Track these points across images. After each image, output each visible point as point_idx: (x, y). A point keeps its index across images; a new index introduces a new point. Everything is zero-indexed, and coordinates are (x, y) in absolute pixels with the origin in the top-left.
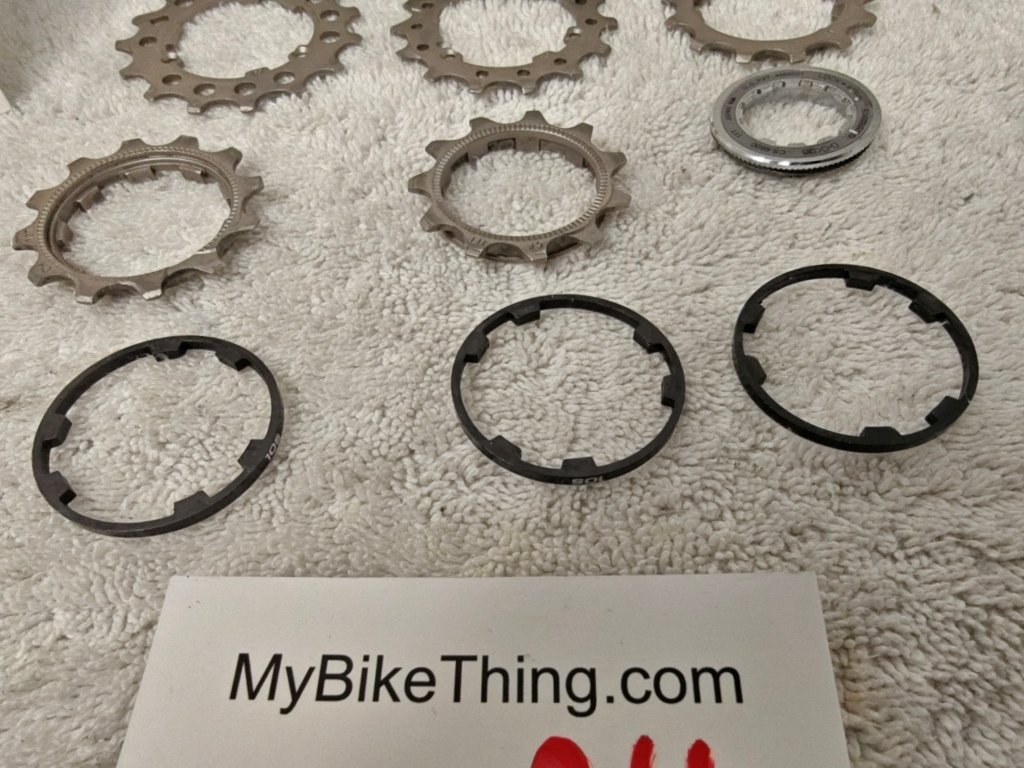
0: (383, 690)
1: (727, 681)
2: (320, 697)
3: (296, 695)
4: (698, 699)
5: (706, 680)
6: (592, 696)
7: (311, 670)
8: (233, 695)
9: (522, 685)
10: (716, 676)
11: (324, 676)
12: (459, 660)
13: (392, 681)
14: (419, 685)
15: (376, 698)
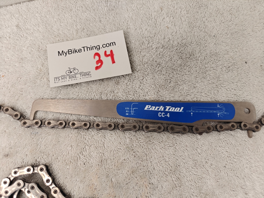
0: (76, 52)
1: (114, 43)
2: (69, 54)
3: (66, 54)
4: (111, 46)
5: (112, 44)
6: (99, 48)
7: (67, 52)
8: (59, 56)
9: (91, 48)
10: (113, 43)
11: (69, 52)
12: (84, 47)
13: (77, 51)
14: (80, 51)
15: (75, 53)
